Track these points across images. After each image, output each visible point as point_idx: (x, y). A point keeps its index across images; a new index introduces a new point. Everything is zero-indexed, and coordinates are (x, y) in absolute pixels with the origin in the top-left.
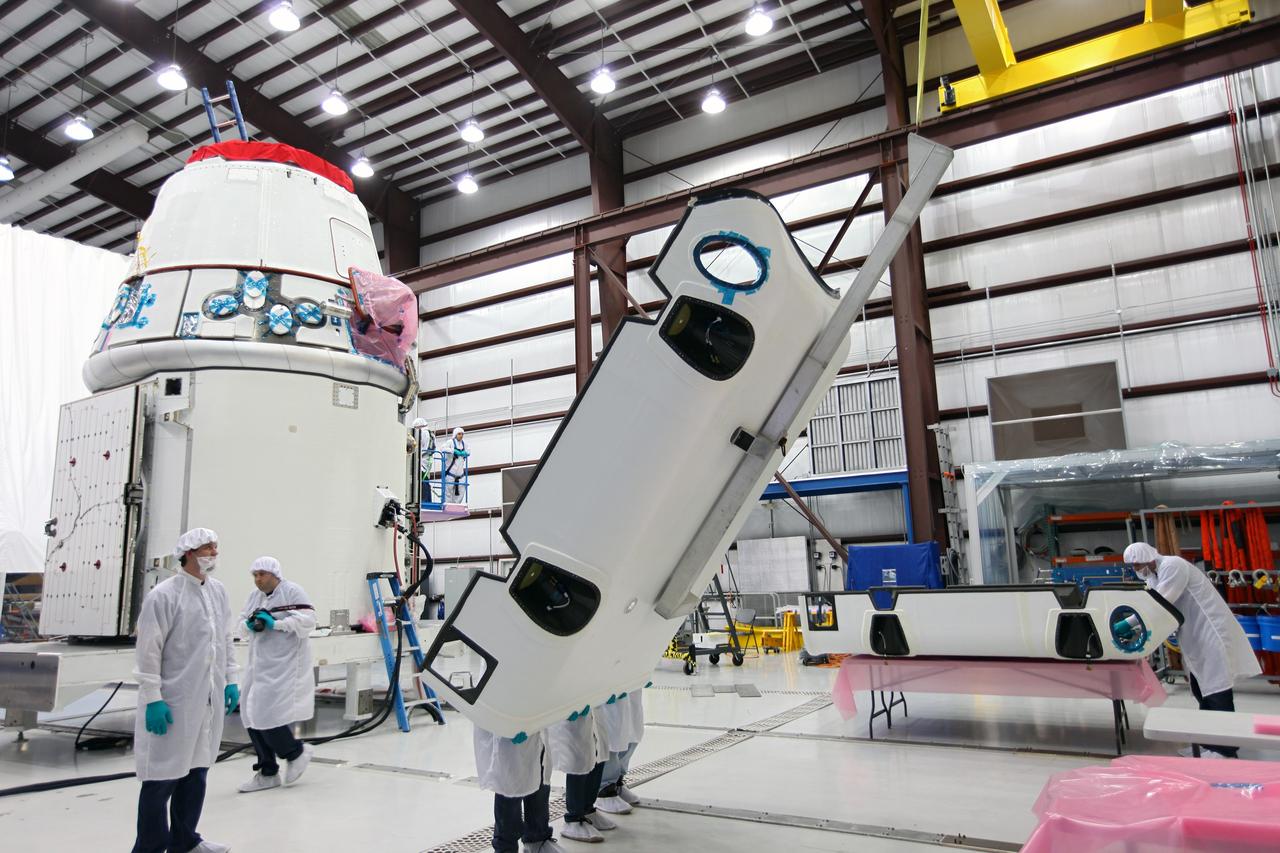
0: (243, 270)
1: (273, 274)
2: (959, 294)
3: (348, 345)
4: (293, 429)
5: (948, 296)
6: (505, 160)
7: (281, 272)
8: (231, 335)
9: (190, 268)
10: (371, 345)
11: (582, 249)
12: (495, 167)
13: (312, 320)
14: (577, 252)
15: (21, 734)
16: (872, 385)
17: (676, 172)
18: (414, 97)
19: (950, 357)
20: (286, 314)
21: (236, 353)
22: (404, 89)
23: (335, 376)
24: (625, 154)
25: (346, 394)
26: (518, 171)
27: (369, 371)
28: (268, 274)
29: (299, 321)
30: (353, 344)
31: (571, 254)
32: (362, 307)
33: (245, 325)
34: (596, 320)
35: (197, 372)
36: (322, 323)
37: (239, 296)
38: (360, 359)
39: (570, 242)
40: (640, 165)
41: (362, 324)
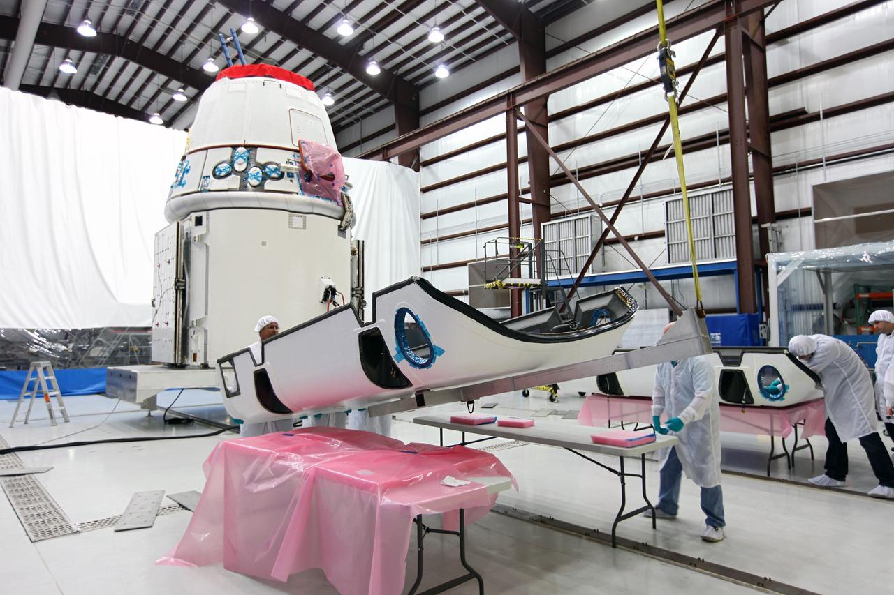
0: (235, 147)
1: (251, 148)
2: (797, 118)
3: (298, 190)
4: (264, 244)
5: (787, 121)
6: (468, 51)
7: (256, 147)
8: (226, 188)
9: (207, 149)
10: (313, 189)
11: (511, 110)
12: (461, 57)
13: (274, 175)
14: (508, 112)
15: (149, 413)
16: (714, 195)
17: (581, 46)
18: (401, 16)
19: (785, 170)
20: (258, 173)
21: (229, 199)
22: (394, 11)
23: (290, 209)
24: (546, 36)
25: (298, 220)
26: (478, 58)
27: (312, 205)
28: (249, 149)
29: (266, 177)
30: (301, 189)
31: (505, 114)
32: (306, 165)
33: (234, 182)
34: (523, 160)
35: (210, 212)
36: (281, 176)
37: (231, 164)
38: (307, 198)
39: (504, 105)
40: (557, 44)
41: (307, 175)
